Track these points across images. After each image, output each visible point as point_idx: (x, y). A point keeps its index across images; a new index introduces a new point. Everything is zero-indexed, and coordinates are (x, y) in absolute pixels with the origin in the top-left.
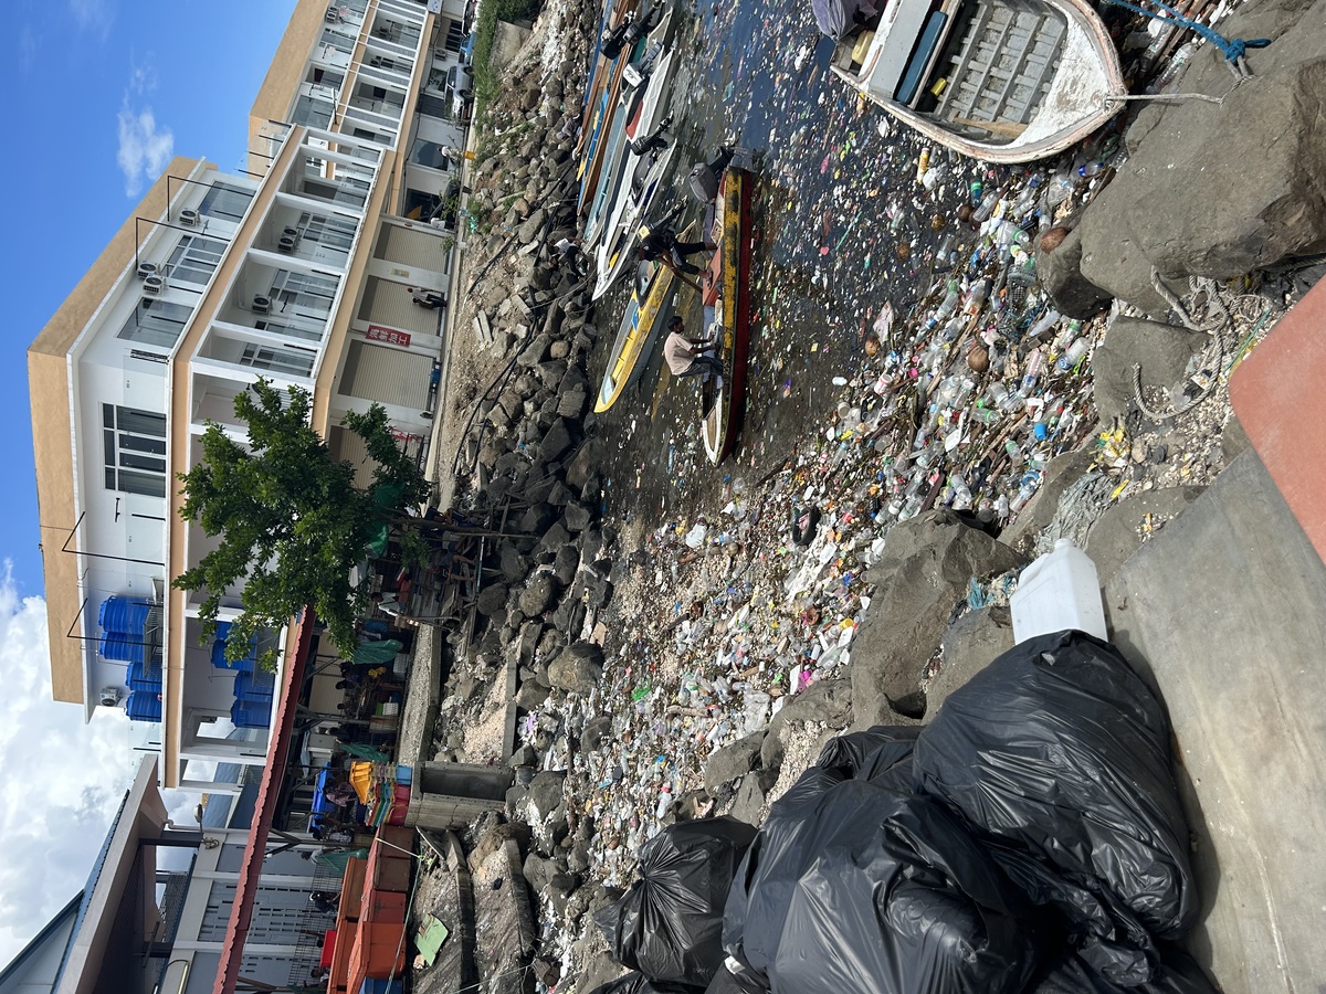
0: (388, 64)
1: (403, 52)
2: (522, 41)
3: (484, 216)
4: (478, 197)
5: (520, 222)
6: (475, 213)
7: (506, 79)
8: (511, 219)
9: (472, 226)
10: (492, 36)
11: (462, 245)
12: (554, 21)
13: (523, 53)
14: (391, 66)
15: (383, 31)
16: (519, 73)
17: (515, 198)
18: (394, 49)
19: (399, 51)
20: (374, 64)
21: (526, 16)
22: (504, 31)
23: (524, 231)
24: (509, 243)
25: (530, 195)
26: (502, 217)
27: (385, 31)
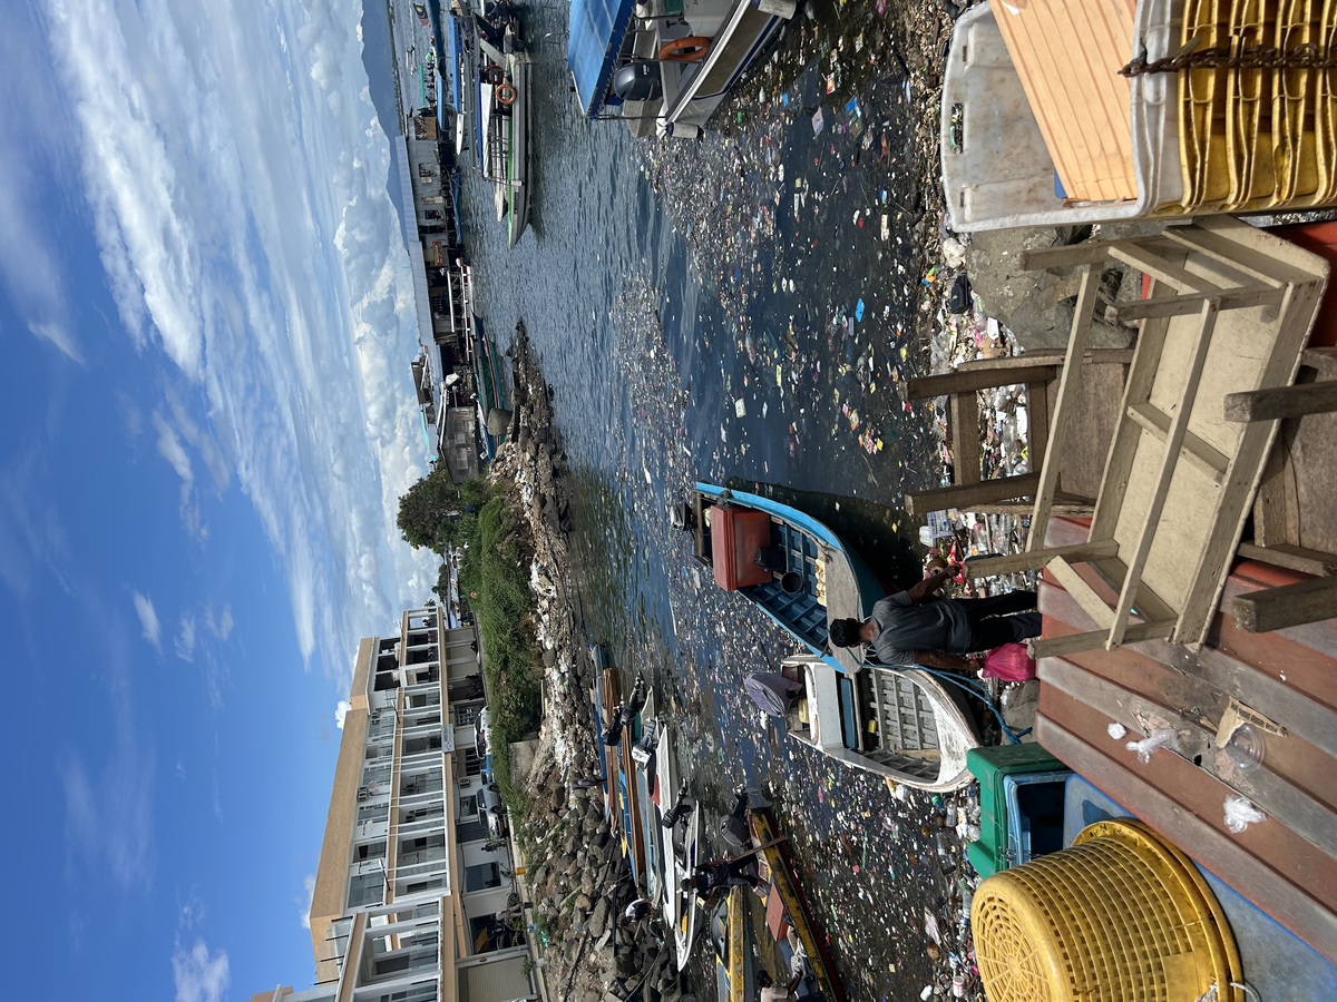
0: (422, 813)
1: (433, 797)
2: (534, 751)
3: (552, 925)
4: (540, 909)
5: (587, 917)
6: (542, 927)
7: (531, 789)
8: (578, 919)
9: (545, 940)
10: (507, 758)
11: (540, 962)
12: (556, 725)
13: (538, 760)
14: (424, 814)
15: (409, 787)
16: (540, 779)
17: (575, 896)
18: (423, 799)
19: (427, 798)
20: (409, 819)
21: (531, 729)
22: (517, 750)
23: (594, 925)
24: (584, 943)
25: (586, 888)
26: (569, 919)
27: (411, 786)
